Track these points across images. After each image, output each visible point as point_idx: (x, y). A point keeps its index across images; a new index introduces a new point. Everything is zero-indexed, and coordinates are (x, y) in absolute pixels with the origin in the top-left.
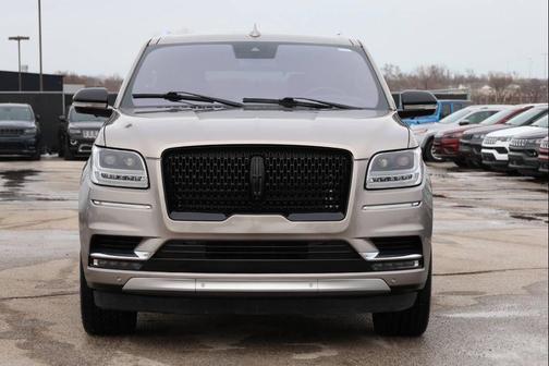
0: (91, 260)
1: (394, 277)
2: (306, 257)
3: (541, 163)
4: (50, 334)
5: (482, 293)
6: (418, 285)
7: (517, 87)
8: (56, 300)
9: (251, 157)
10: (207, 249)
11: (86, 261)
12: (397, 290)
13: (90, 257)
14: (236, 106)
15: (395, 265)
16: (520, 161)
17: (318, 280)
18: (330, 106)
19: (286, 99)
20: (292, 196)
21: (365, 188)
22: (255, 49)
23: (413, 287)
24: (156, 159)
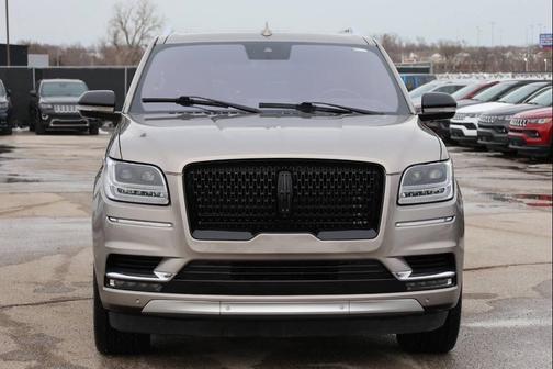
0: (107, 280)
1: (427, 296)
2: (336, 277)
3: (511, 140)
4: (60, 353)
5: (495, 296)
6: (451, 304)
7: (466, 55)
8: (59, 308)
9: (278, 173)
10: (233, 270)
11: (101, 281)
12: (430, 310)
13: (106, 277)
14: (253, 112)
15: (429, 284)
16: (490, 137)
17: (349, 302)
18: (349, 112)
19: (304, 104)
20: (322, 213)
21: (398, 204)
22: (269, 50)
23: (445, 306)
24: (176, 174)
